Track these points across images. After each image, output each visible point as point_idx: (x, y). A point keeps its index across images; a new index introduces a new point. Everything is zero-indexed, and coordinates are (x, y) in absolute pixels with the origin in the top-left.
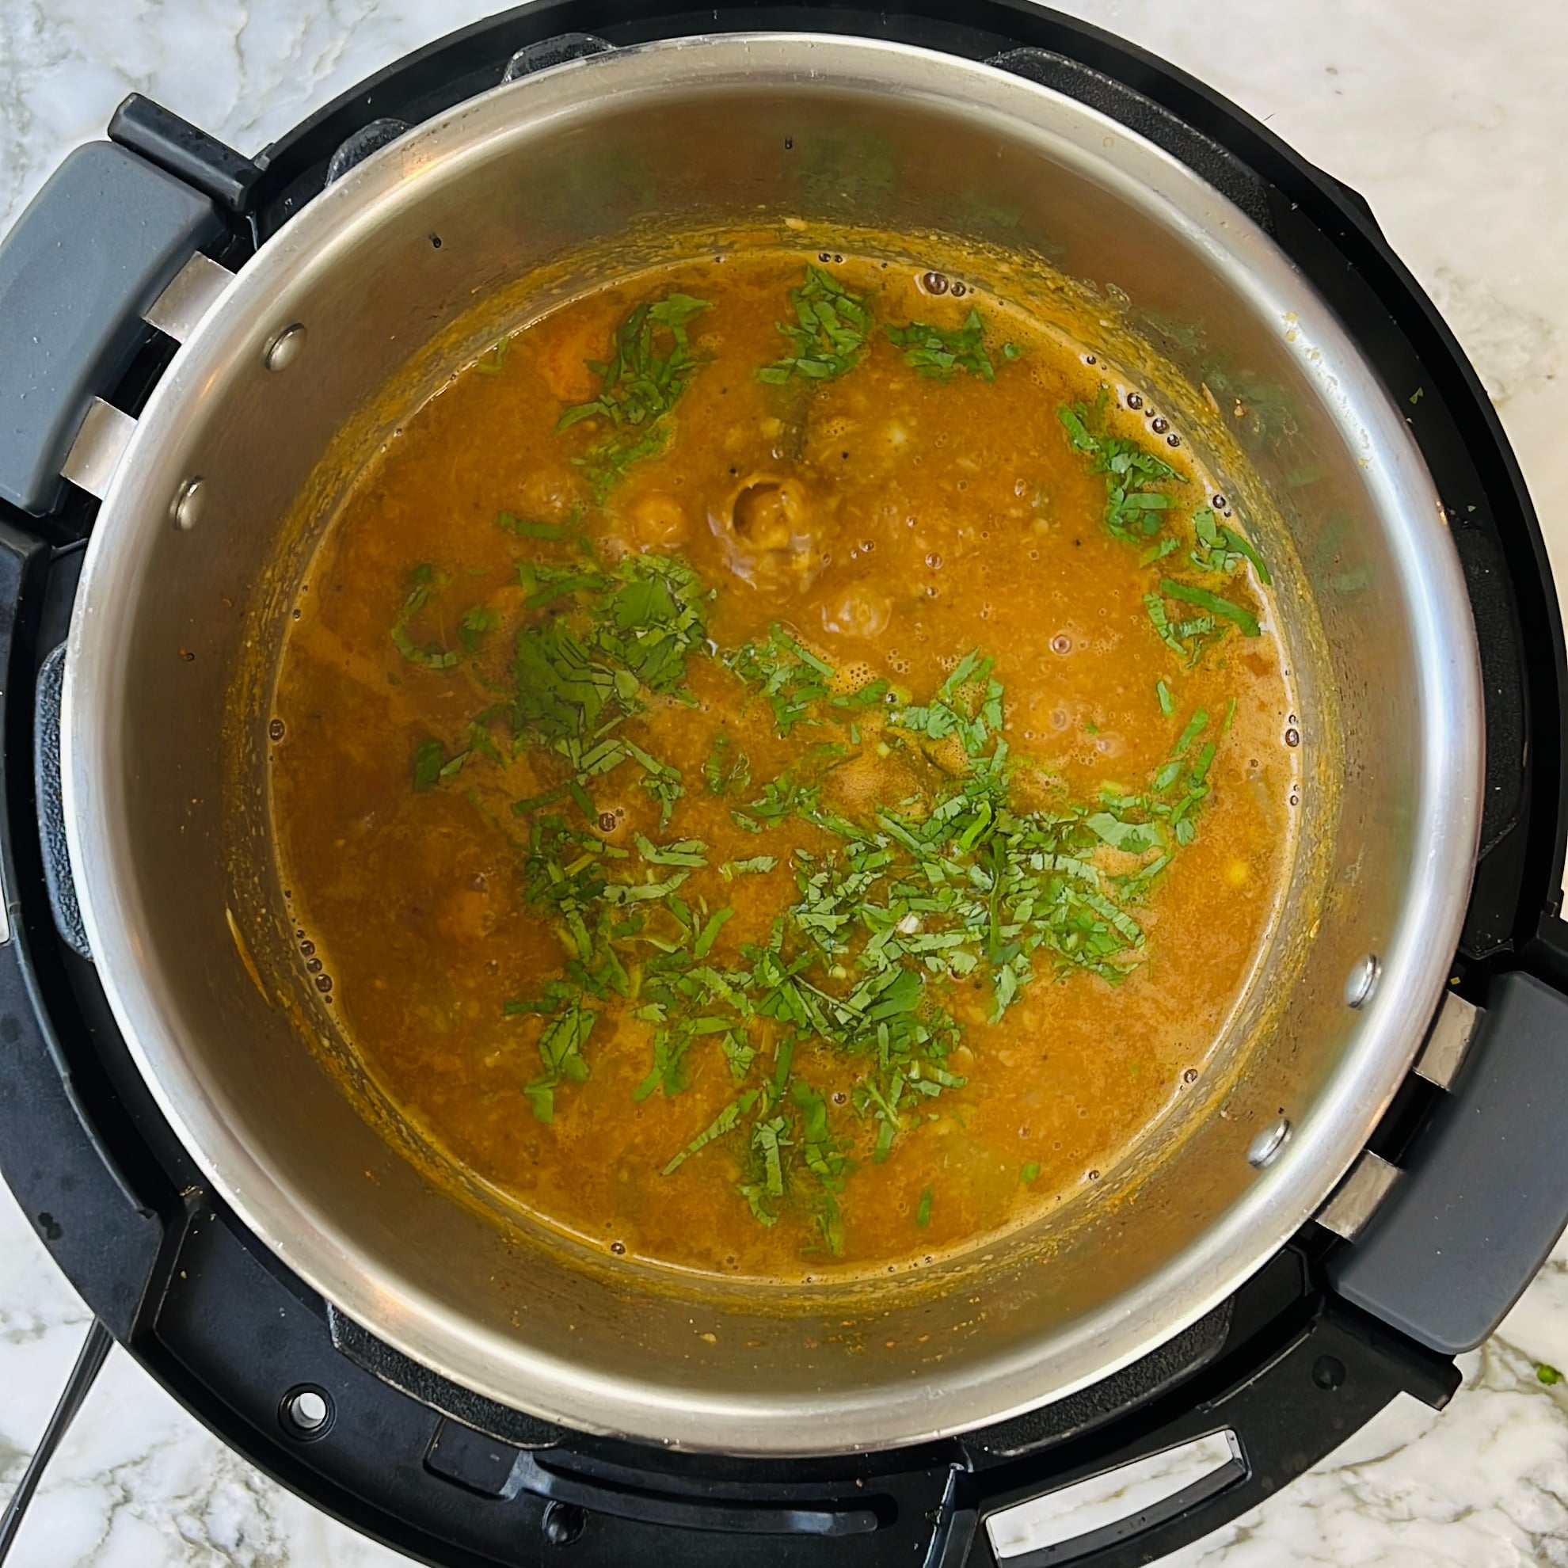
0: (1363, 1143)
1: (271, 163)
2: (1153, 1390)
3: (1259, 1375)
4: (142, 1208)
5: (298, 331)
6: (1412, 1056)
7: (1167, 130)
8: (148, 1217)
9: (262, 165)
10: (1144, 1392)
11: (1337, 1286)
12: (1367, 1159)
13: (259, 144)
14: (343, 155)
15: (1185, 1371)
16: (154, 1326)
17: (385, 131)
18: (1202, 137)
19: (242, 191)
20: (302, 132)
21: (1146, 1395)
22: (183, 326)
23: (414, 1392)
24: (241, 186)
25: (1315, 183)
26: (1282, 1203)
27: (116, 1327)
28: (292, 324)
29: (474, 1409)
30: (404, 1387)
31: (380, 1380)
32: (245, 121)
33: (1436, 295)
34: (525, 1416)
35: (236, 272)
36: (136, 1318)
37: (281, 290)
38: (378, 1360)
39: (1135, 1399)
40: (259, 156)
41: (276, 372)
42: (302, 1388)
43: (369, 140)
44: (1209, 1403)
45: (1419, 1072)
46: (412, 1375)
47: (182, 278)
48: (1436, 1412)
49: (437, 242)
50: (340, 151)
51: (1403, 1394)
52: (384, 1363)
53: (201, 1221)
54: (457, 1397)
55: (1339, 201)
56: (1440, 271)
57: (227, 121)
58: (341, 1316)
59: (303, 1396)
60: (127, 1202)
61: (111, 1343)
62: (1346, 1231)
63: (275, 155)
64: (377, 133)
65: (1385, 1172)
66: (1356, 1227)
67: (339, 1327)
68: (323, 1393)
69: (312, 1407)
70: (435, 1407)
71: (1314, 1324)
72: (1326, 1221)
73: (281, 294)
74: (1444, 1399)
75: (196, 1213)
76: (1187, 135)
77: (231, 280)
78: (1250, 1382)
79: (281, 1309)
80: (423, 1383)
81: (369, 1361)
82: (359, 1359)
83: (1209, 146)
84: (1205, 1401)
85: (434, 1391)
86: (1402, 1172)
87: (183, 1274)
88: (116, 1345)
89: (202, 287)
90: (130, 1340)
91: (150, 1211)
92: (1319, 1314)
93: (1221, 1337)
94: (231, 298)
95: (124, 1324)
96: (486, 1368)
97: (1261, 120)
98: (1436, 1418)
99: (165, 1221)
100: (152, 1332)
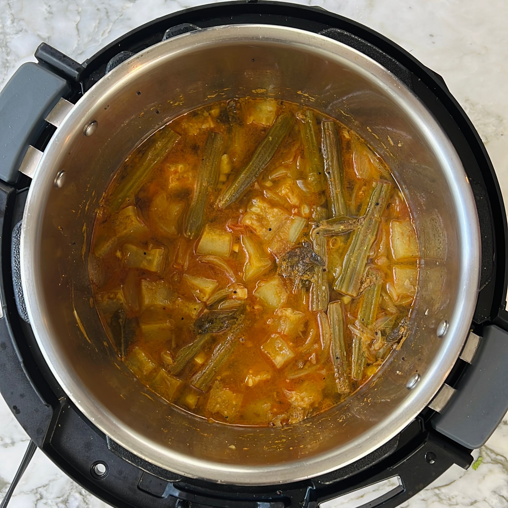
0: (444, 381)
1: (88, 66)
2: (374, 463)
3: (408, 458)
4: (46, 404)
5: (95, 123)
6: (459, 353)
7: (378, 55)
8: (48, 407)
9: (85, 66)
10: (370, 463)
11: (435, 427)
12: (445, 386)
13: (84, 59)
15: (384, 457)
16: (50, 442)
17: (125, 55)
18: (390, 57)
19: (78, 74)
20: (98, 55)
21: (371, 464)
22: (58, 122)
23: (134, 464)
24: (78, 73)
25: (426, 72)
26: (417, 401)
27: (38, 442)
28: (93, 121)
29: (154, 470)
30: (131, 462)
31: (123, 459)
32: (80, 52)
33: (466, 108)
34: (170, 471)
35: (74, 104)
36: (44, 439)
37: (89, 110)
38: (123, 453)
39: (368, 466)
40: (84, 63)
41: (88, 136)
42: (98, 462)
43: (119, 58)
44: (392, 467)
45: (461, 358)
46: (134, 458)
47: (57, 106)
48: (465, 470)
49: (139, 93)
50: (110, 62)
51: (454, 464)
52: (125, 454)
53: (65, 408)
54: (148, 465)
55: (434, 78)
56: (467, 101)
57: (74, 52)
58: (110, 439)
59: (98, 465)
60: (42, 402)
61: (36, 447)
62: (438, 410)
63: (90, 62)
64: (122, 56)
65: (451, 390)
66: (441, 408)
67: (110, 443)
68: (105, 464)
69: (101, 468)
70: (141, 468)
71: (426, 442)
72: (432, 407)
73: (89, 111)
74: (468, 466)
75: (64, 406)
76: (384, 57)
77: (73, 107)
78: (405, 460)
79: (91, 437)
80: (137, 461)
81: (120, 453)
82: (116, 453)
83: (392, 60)
84: (390, 466)
85: (141, 463)
86: (456, 390)
87: (60, 425)
88: (38, 448)
89: (63, 109)
90: (42, 447)
91: (48, 405)
92: (427, 438)
93: (395, 446)
94: (73, 113)
95: (40, 441)
96: (160, 458)
97: (408, 52)
98: (465, 472)
99: (54, 408)
100: (49, 444)
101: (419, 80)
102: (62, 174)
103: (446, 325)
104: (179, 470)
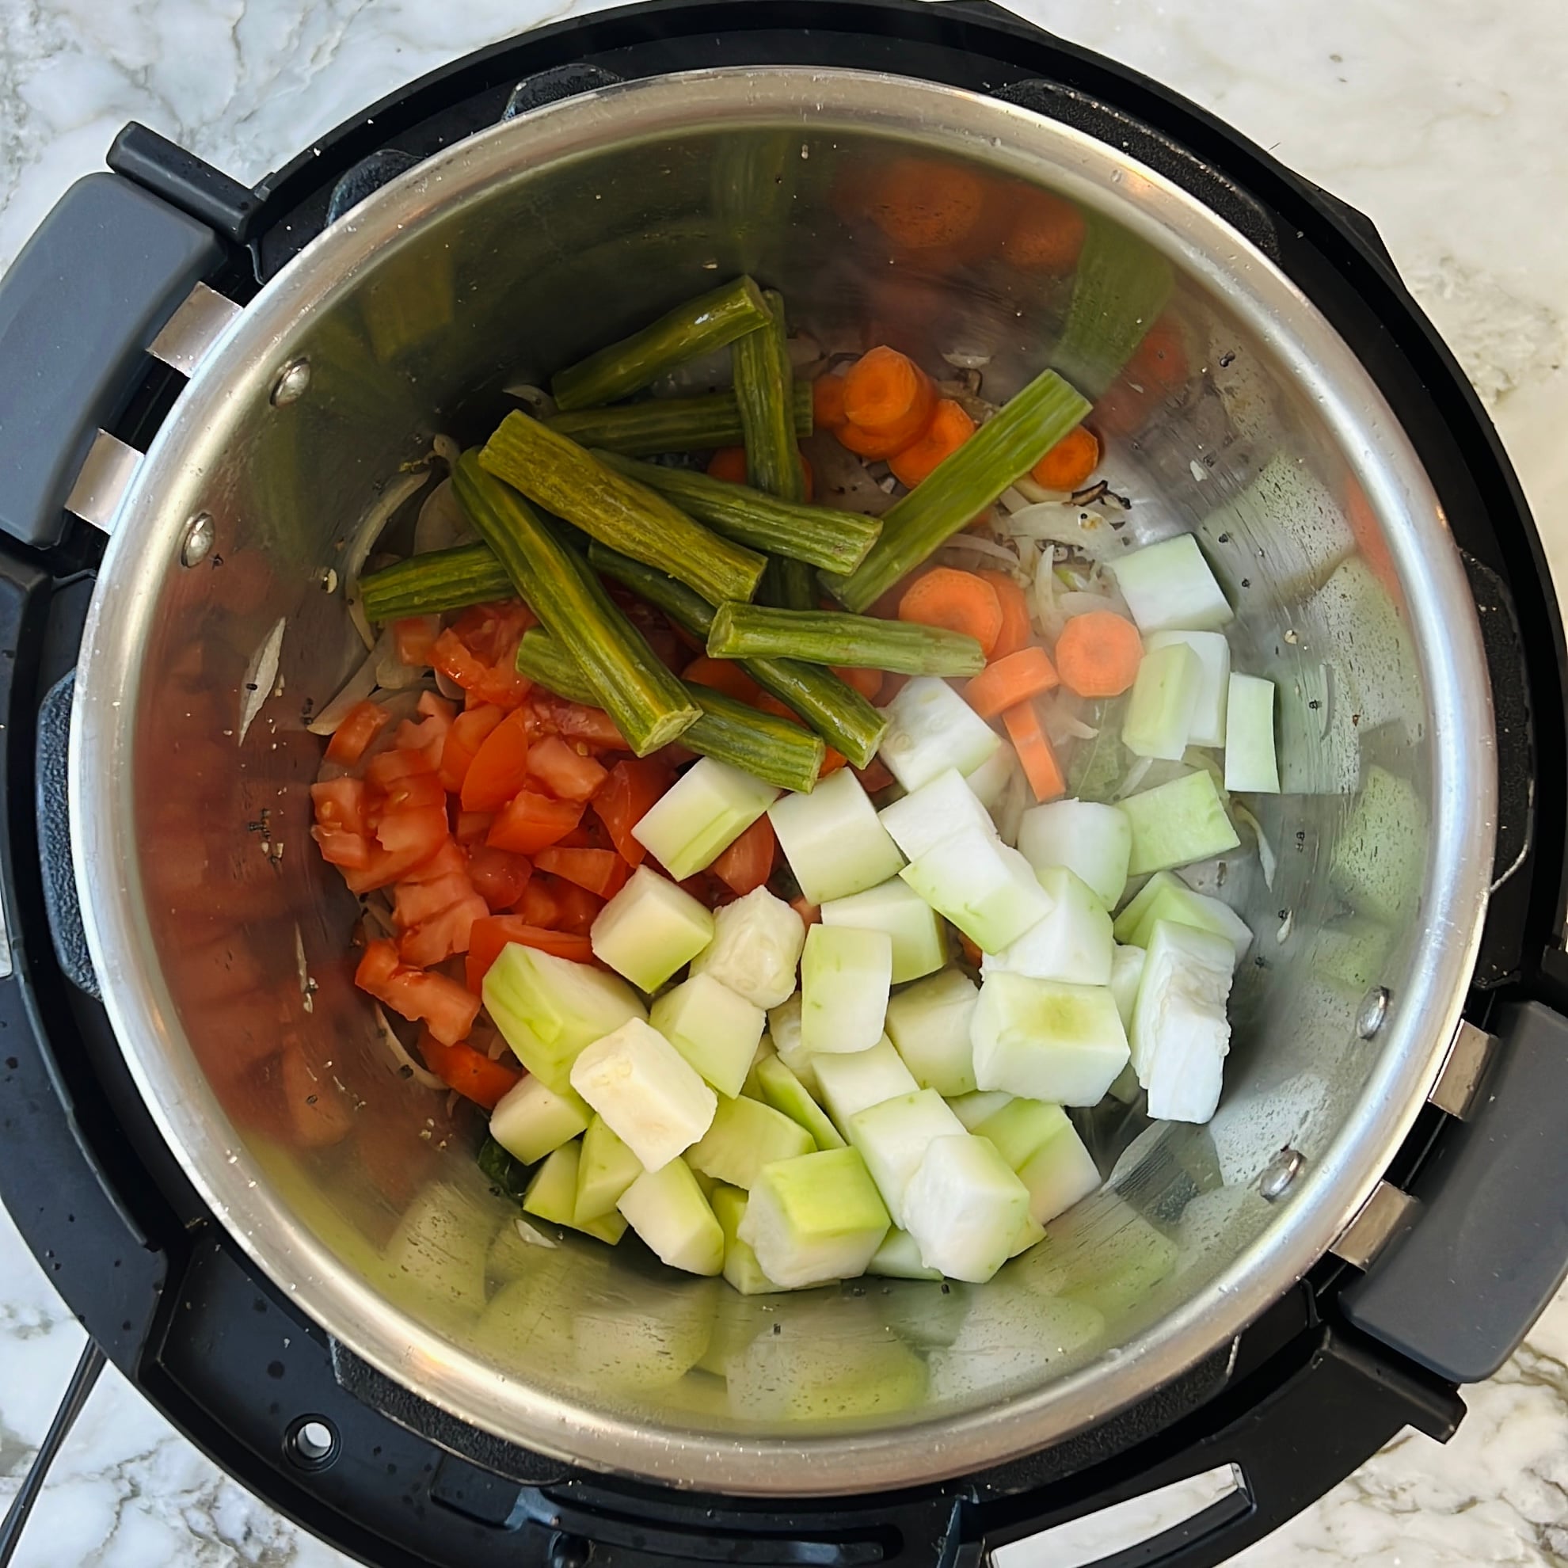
0: (1380, 1175)
1: (271, 193)
4: (147, 1243)
5: (304, 366)
8: (153, 1251)
9: (262, 195)
11: (1349, 1312)
14: (344, 187)
16: (160, 1358)
17: (387, 163)
18: (1209, 170)
19: (242, 221)
22: (187, 359)
23: (417, 1429)
24: (241, 216)
28: (299, 355)
29: (477, 1447)
30: (407, 1423)
31: (384, 1417)
32: (244, 113)
34: (529, 1452)
35: (244, 305)
38: (381, 1396)
40: (258, 186)
41: (281, 409)
42: (307, 1418)
43: (370, 172)
44: (1214, 1436)
45: (1435, 1101)
46: (414, 1410)
47: (186, 309)
50: (341, 182)
51: (1408, 1428)
52: (387, 1399)
53: (206, 1251)
54: (460, 1433)
57: (224, 112)
58: (345, 1351)
59: (309, 1425)
60: (133, 1237)
61: (104, 1361)
62: (1357, 1260)
63: (277, 183)
64: (379, 164)
65: (1398, 1201)
66: (1369, 1255)
67: (341, 1363)
68: (328, 1424)
69: (318, 1435)
70: (437, 1443)
71: (1320, 1355)
72: (1342, 1252)
74: (1449, 1432)
76: (1194, 168)
77: (235, 315)
80: (425, 1418)
81: (372, 1397)
82: (361, 1395)
83: (1216, 179)
84: (1210, 1434)
85: (437, 1427)
86: (1414, 1201)
87: (188, 1305)
89: (203, 325)
91: (153, 1244)
92: (1325, 1346)
94: (235, 338)
96: (499, 1409)
99: (171, 1257)
100: (157, 1365)
101: (1300, 235)
102: (200, 524)
103: (1386, 1004)
104: (556, 1447)
